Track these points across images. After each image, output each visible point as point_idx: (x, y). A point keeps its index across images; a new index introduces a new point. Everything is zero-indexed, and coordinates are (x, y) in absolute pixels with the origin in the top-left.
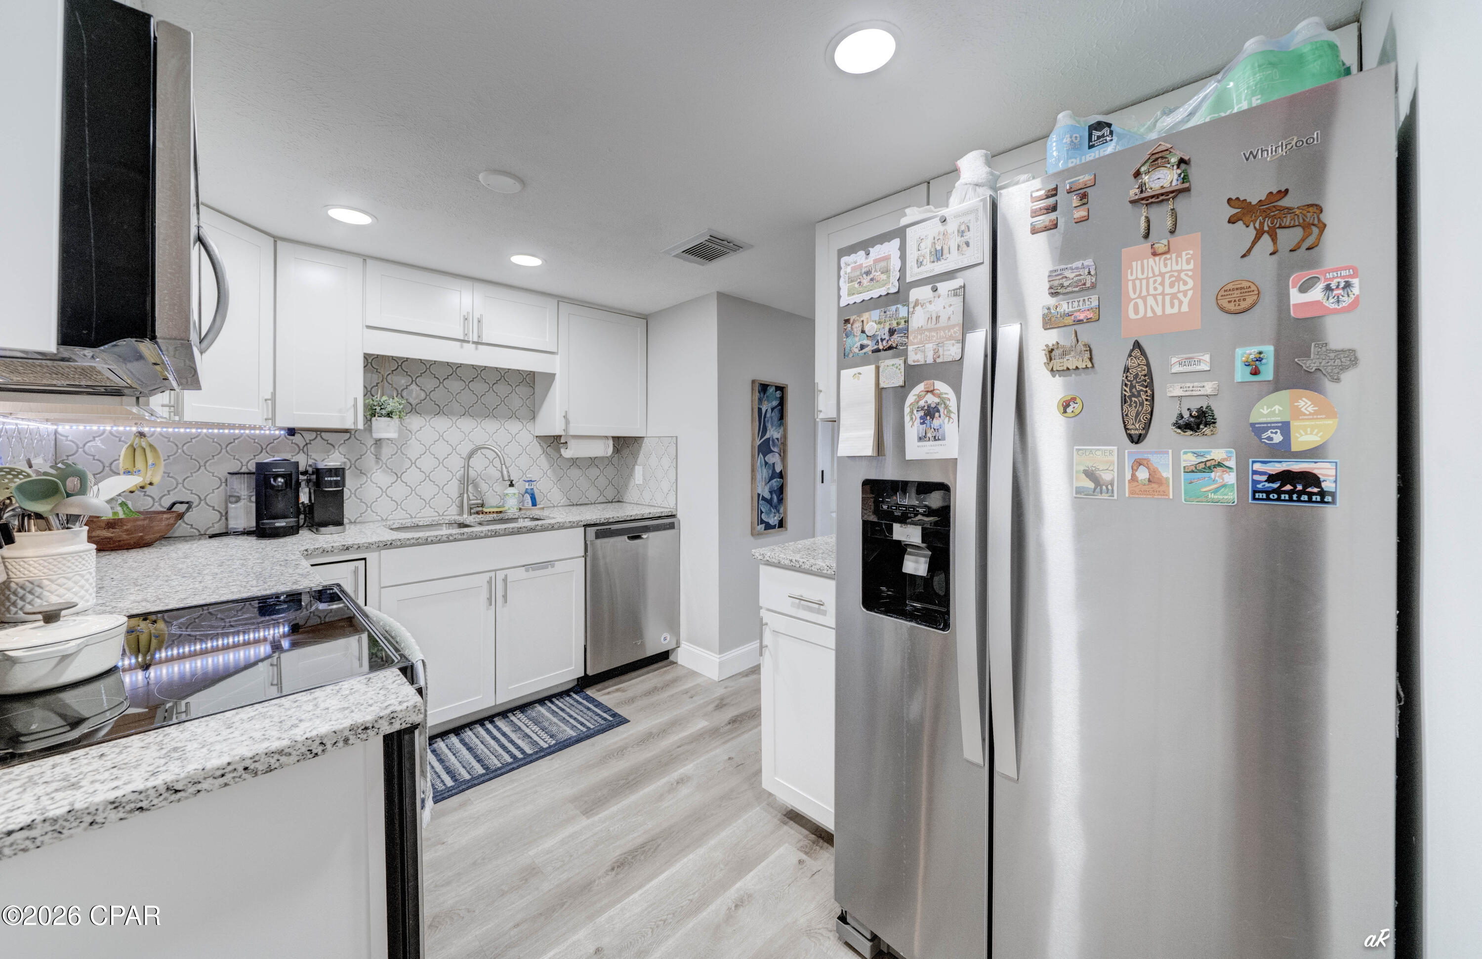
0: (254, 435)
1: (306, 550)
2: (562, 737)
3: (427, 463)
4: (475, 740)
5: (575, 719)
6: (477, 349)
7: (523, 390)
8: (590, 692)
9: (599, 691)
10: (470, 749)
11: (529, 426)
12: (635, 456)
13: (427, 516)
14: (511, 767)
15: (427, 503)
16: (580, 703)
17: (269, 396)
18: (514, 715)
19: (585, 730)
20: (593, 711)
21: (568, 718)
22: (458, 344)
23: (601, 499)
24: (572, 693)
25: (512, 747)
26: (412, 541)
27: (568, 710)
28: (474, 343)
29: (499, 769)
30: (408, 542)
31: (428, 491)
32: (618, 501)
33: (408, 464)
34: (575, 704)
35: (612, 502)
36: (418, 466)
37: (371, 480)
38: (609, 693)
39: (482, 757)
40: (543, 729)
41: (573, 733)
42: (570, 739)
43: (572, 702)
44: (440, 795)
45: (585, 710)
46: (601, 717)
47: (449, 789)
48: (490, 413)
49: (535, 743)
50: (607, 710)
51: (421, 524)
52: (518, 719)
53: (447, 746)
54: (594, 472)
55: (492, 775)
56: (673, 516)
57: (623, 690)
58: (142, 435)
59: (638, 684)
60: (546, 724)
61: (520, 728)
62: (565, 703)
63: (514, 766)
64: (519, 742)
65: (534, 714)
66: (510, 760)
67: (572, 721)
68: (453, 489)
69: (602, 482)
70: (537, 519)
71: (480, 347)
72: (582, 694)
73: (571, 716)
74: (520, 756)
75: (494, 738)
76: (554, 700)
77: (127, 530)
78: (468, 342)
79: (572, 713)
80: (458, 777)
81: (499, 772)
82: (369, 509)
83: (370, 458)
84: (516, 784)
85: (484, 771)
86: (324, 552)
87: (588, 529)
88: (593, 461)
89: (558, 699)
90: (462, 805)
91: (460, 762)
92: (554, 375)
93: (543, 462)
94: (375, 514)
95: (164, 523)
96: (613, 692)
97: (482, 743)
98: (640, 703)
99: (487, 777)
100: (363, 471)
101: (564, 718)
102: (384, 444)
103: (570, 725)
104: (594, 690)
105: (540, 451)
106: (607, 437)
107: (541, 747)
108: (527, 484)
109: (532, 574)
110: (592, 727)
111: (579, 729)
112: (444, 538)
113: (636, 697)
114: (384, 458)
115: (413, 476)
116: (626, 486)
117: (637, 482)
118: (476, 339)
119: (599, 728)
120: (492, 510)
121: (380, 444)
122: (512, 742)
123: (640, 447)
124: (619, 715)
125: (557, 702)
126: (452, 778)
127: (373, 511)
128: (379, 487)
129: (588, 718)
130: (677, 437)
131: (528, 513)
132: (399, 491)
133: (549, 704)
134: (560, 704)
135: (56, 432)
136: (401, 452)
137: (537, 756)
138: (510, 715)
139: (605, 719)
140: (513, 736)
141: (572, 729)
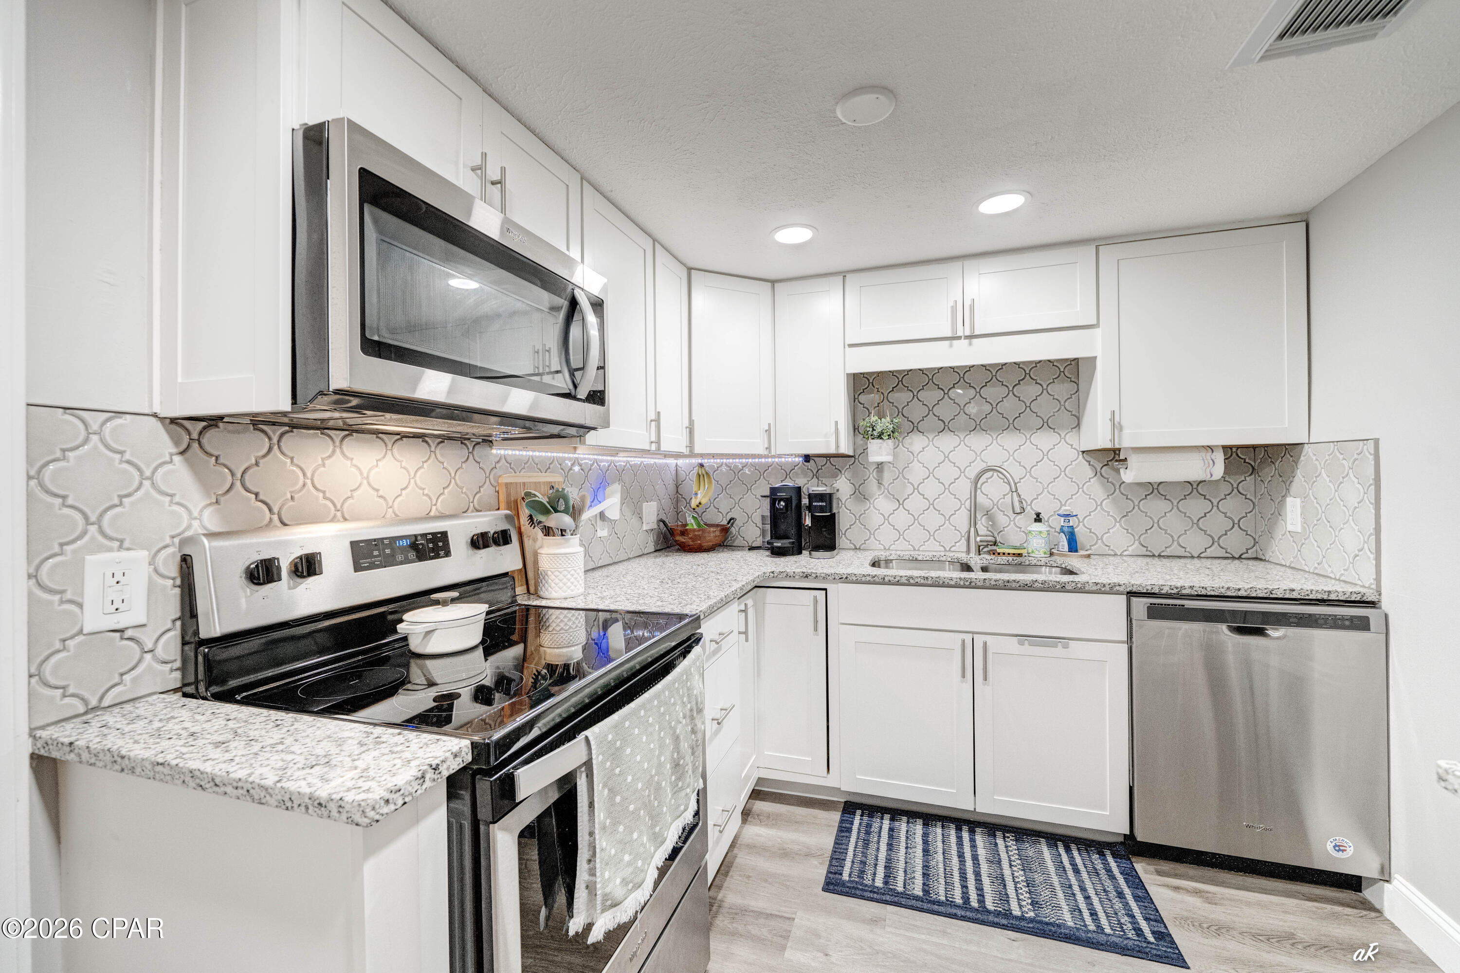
0: (781, 462)
1: (773, 572)
2: (1048, 915)
3: (931, 489)
4: (940, 844)
5: (1087, 898)
6: (970, 344)
7: (1061, 389)
8: (1141, 867)
9: (1159, 873)
10: (926, 852)
11: (1071, 438)
12: (1286, 478)
13: (931, 549)
14: (954, 911)
15: (931, 535)
16: (1112, 877)
17: (767, 428)
18: (1004, 837)
19: (1092, 927)
20: (1126, 905)
21: (1076, 889)
22: (947, 343)
23: (1214, 551)
24: (1108, 853)
25: (973, 882)
26: (868, 578)
27: (1085, 875)
28: (967, 337)
29: (939, 903)
30: (863, 579)
31: (933, 520)
32: (1256, 559)
33: (910, 489)
34: (1102, 872)
35: (1240, 558)
36: (921, 492)
37: (874, 507)
38: (1177, 888)
39: (932, 871)
40: (1029, 884)
41: (1069, 920)
42: (1059, 926)
43: (1099, 866)
44: (862, 890)
45: (1113, 894)
46: (1134, 922)
47: (874, 890)
48: (1011, 425)
49: (1004, 898)
50: (1155, 917)
51: (920, 558)
52: (1005, 846)
53: (907, 831)
54: (1196, 506)
55: (926, 906)
56: (1372, 604)
57: (1210, 900)
58: (702, 465)
59: (1248, 904)
60: (1038, 878)
61: (999, 862)
62: (1088, 863)
63: (960, 912)
64: (986, 881)
65: (1031, 852)
66: (959, 901)
67: (1080, 897)
68: (962, 520)
69: (1217, 523)
70: (1071, 573)
71: (974, 341)
72: (1125, 864)
73: (1083, 889)
74: (975, 904)
75: (961, 856)
76: (1073, 847)
77: (691, 538)
78: (959, 338)
79: (1088, 885)
80: (891, 881)
81: (936, 907)
82: (872, 536)
83: (872, 483)
84: (945, 942)
85: (921, 894)
86: (788, 576)
87: (1134, 600)
88: (1194, 487)
89: (1079, 849)
90: (874, 921)
91: (906, 863)
92: (1094, 358)
93: (1096, 489)
94: (878, 542)
95: (712, 535)
96: (1187, 891)
97: (944, 853)
98: (1231, 946)
99: (919, 904)
100: (866, 497)
101: (1070, 886)
102: (886, 468)
103: (1072, 903)
104: (1151, 868)
105: (1090, 473)
106: (1211, 448)
107: (1010, 910)
108: (1062, 519)
109: (1027, 649)
110: (1108, 930)
111: (1084, 921)
112: (904, 580)
113: (1229, 929)
114: (886, 483)
115: (915, 503)
116: (1270, 532)
117: (1290, 528)
118: (968, 333)
119: (1117, 940)
120: (1007, 551)
121: (882, 468)
122: (977, 874)
123: (1296, 462)
124: (1173, 942)
125: (1076, 853)
126: (885, 876)
127: (876, 539)
128: (881, 514)
129: (1110, 910)
130: (1377, 441)
131: (1059, 560)
132: (901, 519)
133: (1062, 850)
134: (1078, 860)
135: (677, 465)
136: (903, 476)
137: (996, 920)
138: (999, 834)
139: (1139, 931)
140: (984, 868)
141: (1072, 911)
